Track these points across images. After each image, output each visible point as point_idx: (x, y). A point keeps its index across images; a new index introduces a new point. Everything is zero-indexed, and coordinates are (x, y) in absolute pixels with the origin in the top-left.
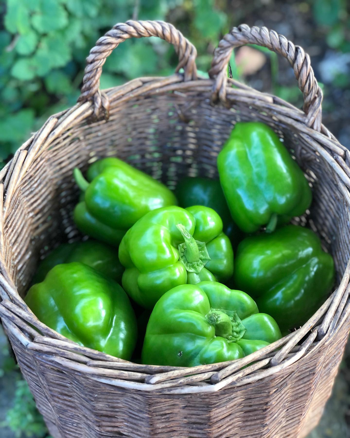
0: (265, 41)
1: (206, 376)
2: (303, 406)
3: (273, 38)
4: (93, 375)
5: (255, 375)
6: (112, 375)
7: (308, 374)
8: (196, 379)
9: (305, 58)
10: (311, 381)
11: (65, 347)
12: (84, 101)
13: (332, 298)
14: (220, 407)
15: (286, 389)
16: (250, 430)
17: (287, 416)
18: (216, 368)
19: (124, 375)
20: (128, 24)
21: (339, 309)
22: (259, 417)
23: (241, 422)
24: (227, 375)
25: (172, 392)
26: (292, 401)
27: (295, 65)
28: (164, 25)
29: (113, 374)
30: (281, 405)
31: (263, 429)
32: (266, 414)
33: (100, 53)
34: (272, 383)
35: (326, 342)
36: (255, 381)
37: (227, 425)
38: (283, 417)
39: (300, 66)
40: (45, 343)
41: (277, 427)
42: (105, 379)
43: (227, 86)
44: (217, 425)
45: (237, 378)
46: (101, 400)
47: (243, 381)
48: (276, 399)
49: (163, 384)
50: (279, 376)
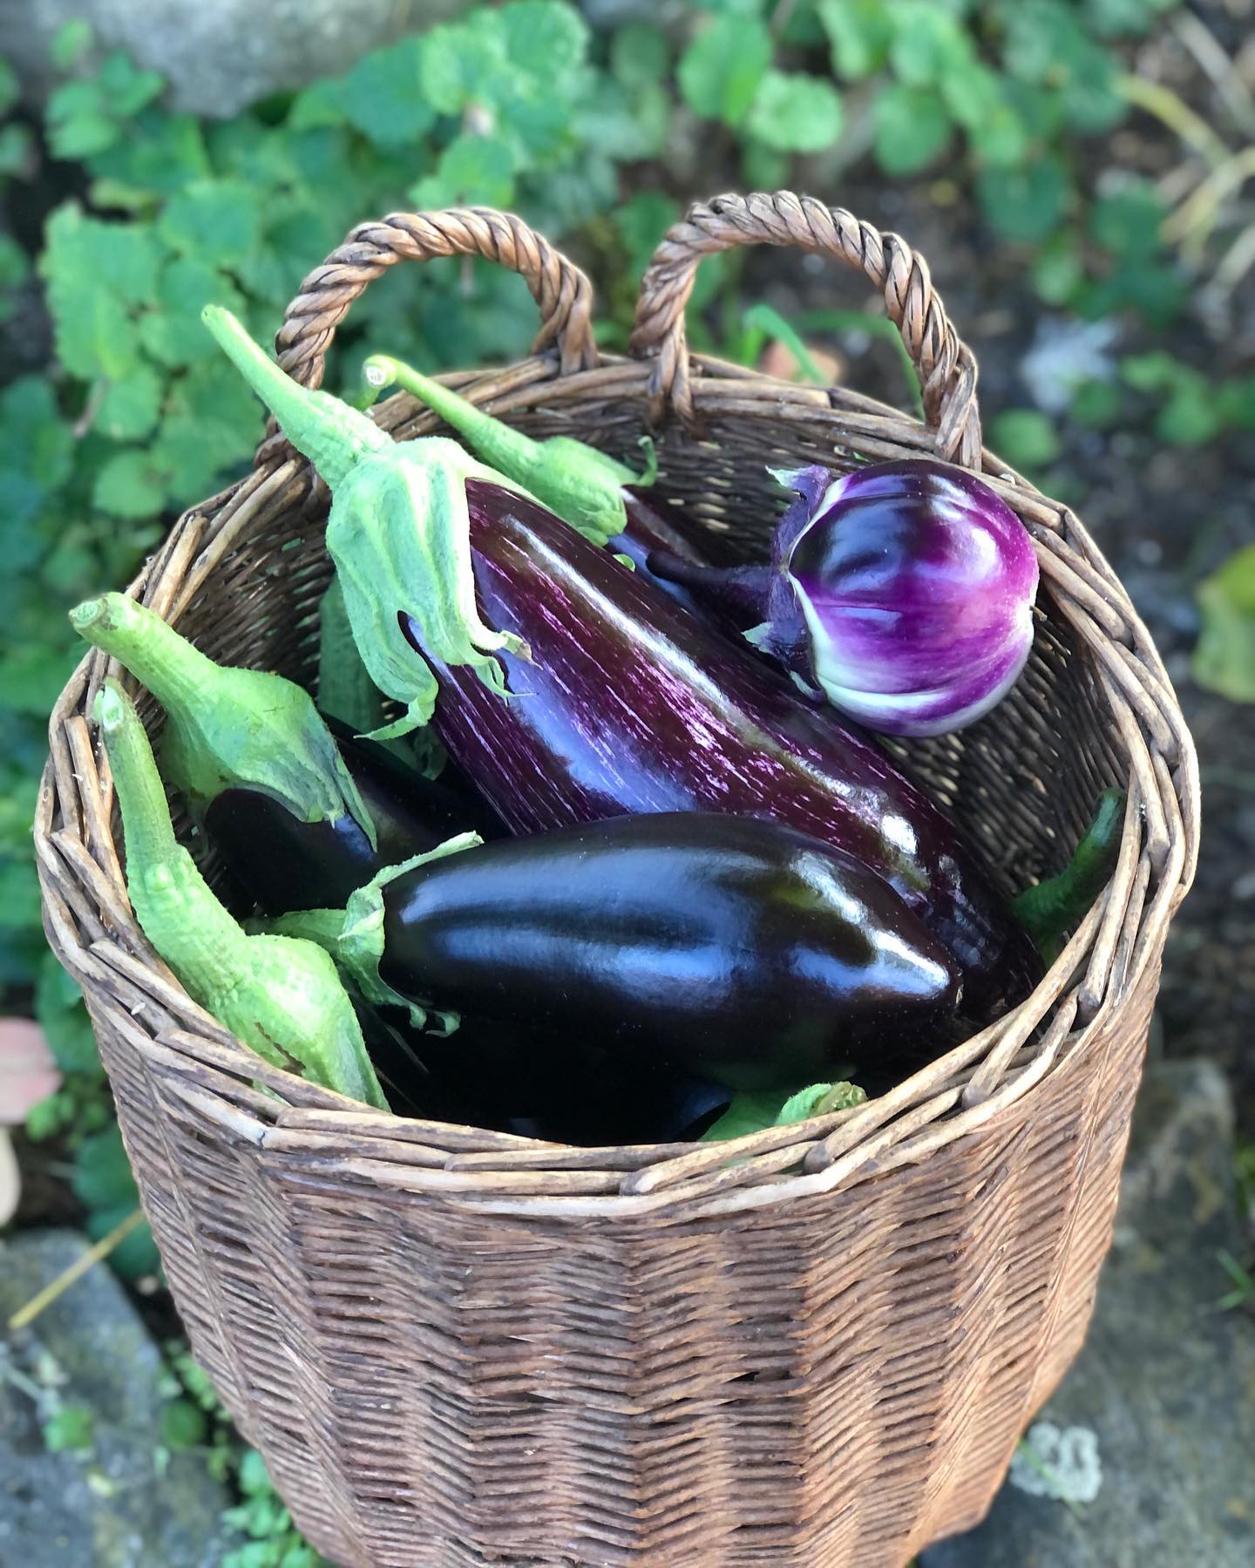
0: (793, 230)
1: (790, 1156)
2: (1050, 1255)
3: (815, 218)
4: (466, 1194)
5: (926, 1137)
6: (525, 1187)
7: (1060, 1138)
8: (765, 1165)
9: (915, 263)
10: (1070, 1164)
11: (375, 1127)
12: (277, 460)
13: (1102, 906)
14: (832, 1252)
15: (1004, 1189)
16: (914, 1334)
17: (1008, 1287)
18: (814, 1132)
19: (559, 1182)
20: (391, 223)
21: (1126, 931)
22: (938, 1283)
23: (887, 1308)
24: (851, 1143)
25: (702, 1211)
26: (1021, 1234)
27: (890, 287)
28: (492, 219)
29: (527, 1183)
30: (994, 1247)
31: (950, 1327)
32: (955, 1270)
33: (318, 312)
34: (971, 1160)
35: (1105, 1025)
36: (929, 1155)
37: (850, 1316)
38: (997, 1295)
39: (903, 287)
40: (312, 1125)
41: (982, 1326)
42: (505, 1200)
43: (691, 375)
44: (825, 1316)
45: (878, 1148)
46: (482, 1284)
47: (895, 1156)
48: (982, 1219)
49: (675, 1189)
50: (990, 1135)
